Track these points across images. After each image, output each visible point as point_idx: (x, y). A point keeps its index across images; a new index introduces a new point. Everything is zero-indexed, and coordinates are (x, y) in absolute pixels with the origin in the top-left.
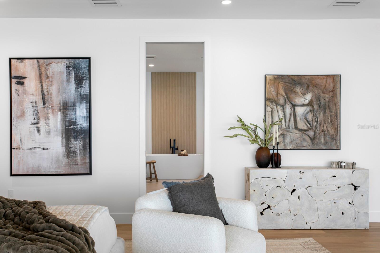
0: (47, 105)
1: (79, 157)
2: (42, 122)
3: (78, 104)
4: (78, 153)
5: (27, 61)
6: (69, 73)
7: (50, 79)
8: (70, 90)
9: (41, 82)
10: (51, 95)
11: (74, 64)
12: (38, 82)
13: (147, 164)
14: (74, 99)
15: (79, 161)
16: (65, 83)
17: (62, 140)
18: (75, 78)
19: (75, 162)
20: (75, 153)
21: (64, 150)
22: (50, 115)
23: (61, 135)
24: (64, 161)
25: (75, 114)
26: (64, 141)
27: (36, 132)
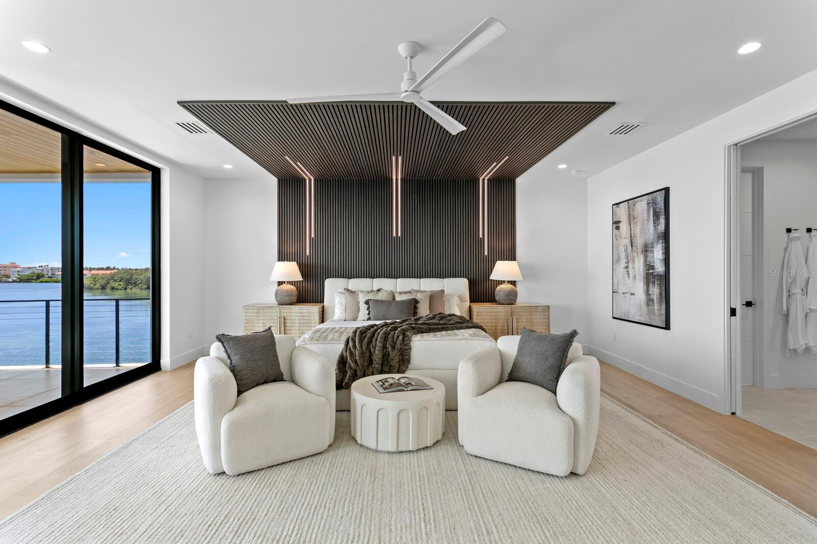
0: (634, 248)
1: (656, 306)
2: (631, 265)
3: (655, 245)
4: (655, 301)
5: (622, 204)
6: (648, 210)
7: (636, 220)
8: (649, 229)
9: (630, 224)
10: (636, 237)
11: (652, 199)
12: (628, 224)
13: (732, 317)
14: (653, 239)
15: (656, 311)
16: (646, 222)
17: (644, 285)
18: (653, 215)
19: (653, 311)
20: (653, 300)
21: (645, 297)
22: (636, 258)
23: (643, 281)
24: (645, 309)
25: (653, 257)
26: (645, 287)
27: (627, 276)
